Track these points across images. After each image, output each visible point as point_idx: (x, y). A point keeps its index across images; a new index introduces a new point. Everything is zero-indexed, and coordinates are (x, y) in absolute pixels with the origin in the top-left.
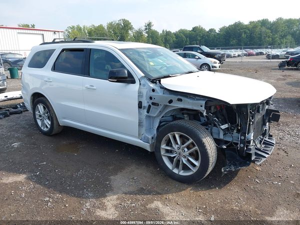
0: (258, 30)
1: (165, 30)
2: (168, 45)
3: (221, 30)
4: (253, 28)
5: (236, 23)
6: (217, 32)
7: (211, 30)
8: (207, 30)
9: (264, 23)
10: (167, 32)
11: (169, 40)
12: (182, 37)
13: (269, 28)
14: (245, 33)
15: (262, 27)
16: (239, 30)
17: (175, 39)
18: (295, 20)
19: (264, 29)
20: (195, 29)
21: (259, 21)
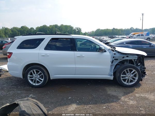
0: (54, 29)
1: (4, 27)
2: (7, 35)
3: (37, 28)
4: (52, 28)
5: (44, 25)
6: (35, 29)
7: (32, 28)
8: (30, 28)
9: (56, 26)
10: (5, 28)
11: (8, 33)
12: (15, 31)
13: (59, 29)
14: (49, 30)
15: (55, 28)
16: (45, 29)
17: (11, 32)
18: (68, 26)
19: (56, 29)
20: (22, 27)
21: (53, 25)
